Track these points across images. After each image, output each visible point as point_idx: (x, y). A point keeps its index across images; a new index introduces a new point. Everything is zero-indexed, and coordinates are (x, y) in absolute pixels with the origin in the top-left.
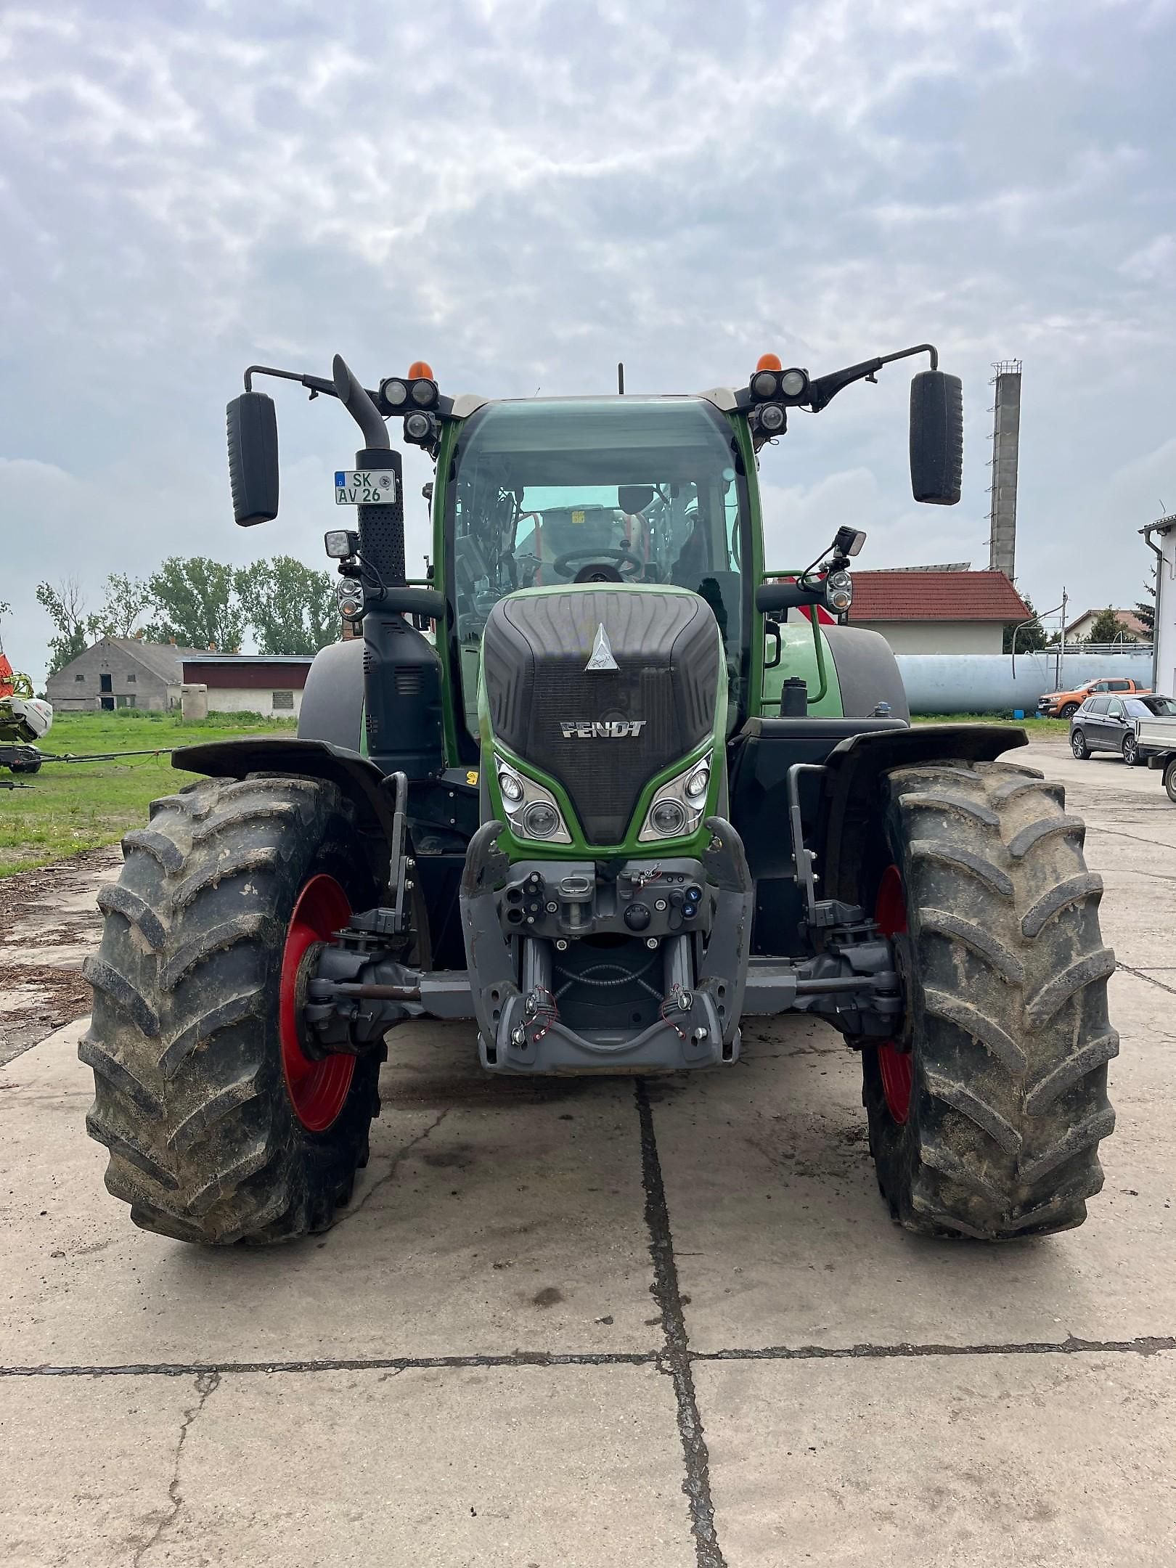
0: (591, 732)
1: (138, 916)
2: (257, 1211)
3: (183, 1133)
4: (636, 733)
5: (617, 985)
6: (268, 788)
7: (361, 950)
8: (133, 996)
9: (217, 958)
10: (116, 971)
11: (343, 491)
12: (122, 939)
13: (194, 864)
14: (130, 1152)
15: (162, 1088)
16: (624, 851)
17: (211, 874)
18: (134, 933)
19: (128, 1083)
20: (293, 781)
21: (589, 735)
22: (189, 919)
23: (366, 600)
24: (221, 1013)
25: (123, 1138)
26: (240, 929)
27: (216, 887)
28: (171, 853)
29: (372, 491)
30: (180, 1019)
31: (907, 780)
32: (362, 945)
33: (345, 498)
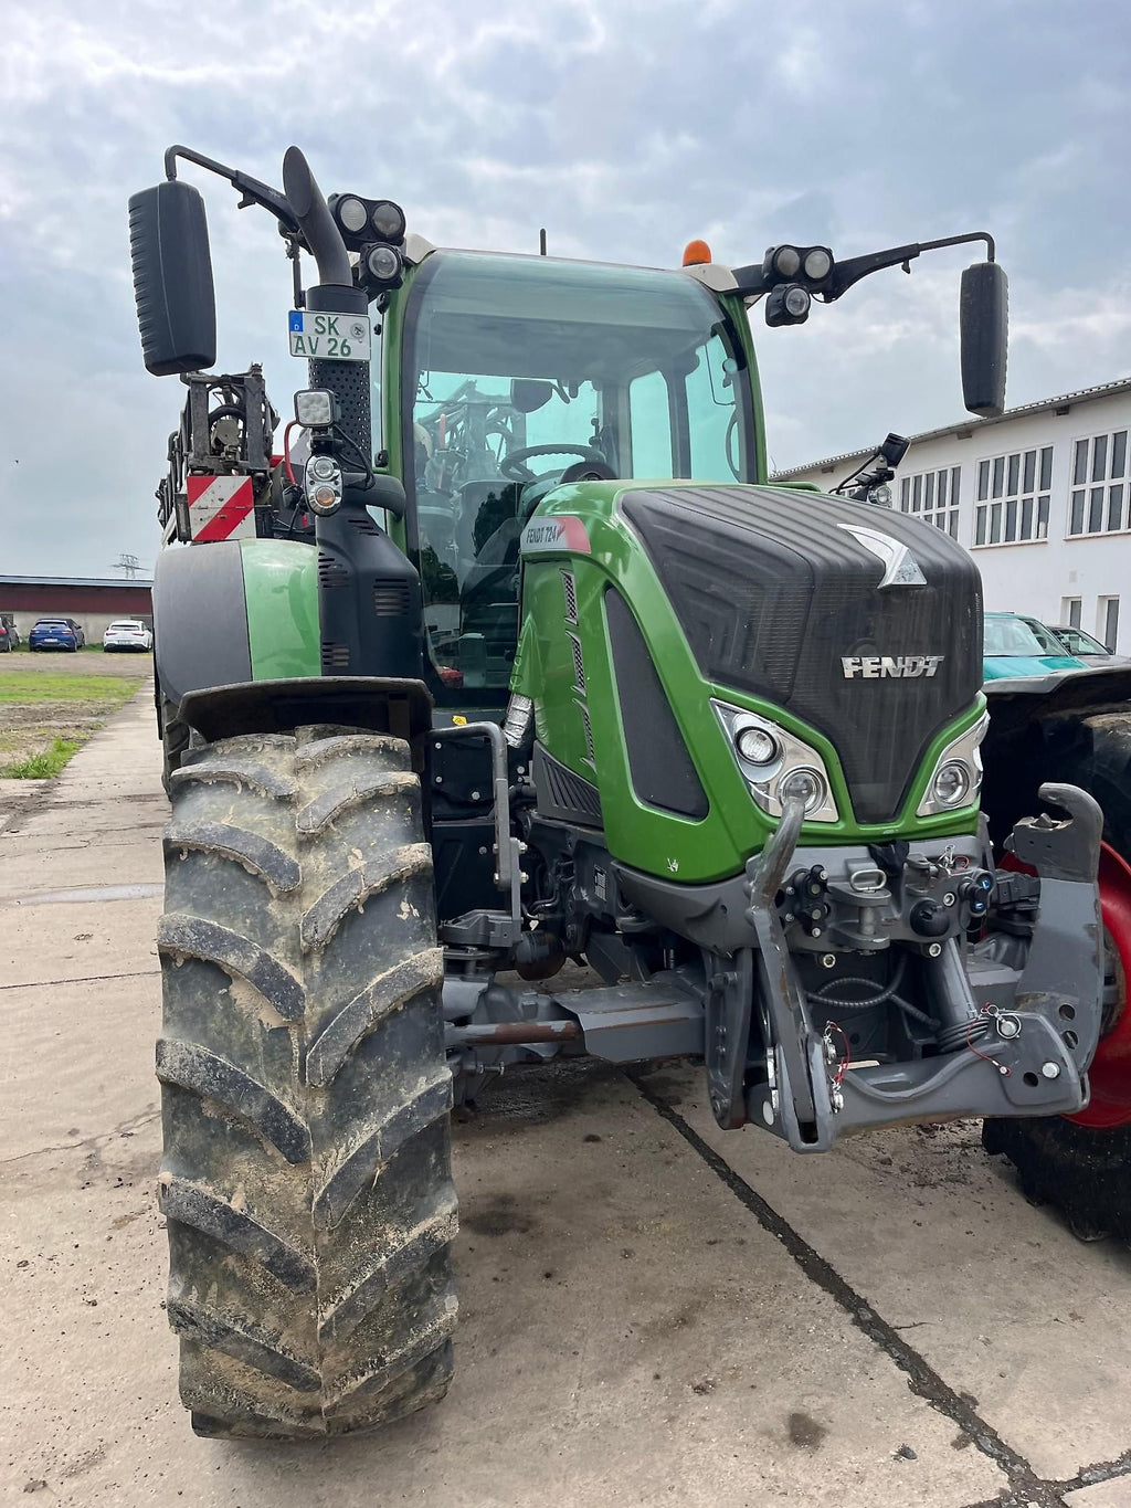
0: (879, 671)
1: (249, 966)
2: (414, 1392)
3: (349, 1309)
4: (931, 672)
5: (870, 1007)
6: (356, 750)
7: (471, 975)
8: (262, 1101)
9: (388, 1024)
10: (223, 1060)
11: (300, 338)
12: (219, 1005)
13: (313, 876)
14: (251, 1349)
15: (311, 1242)
16: (903, 831)
17: (355, 891)
18: (241, 994)
19: (259, 1244)
20: (384, 738)
21: (877, 675)
22: (331, 965)
23: (344, 487)
24: (412, 1113)
25: (237, 1329)
26: (421, 975)
27: (361, 911)
28: (271, 857)
29: (340, 342)
30: (341, 1128)
31: (1113, 728)
32: (472, 966)
33: (303, 348)
